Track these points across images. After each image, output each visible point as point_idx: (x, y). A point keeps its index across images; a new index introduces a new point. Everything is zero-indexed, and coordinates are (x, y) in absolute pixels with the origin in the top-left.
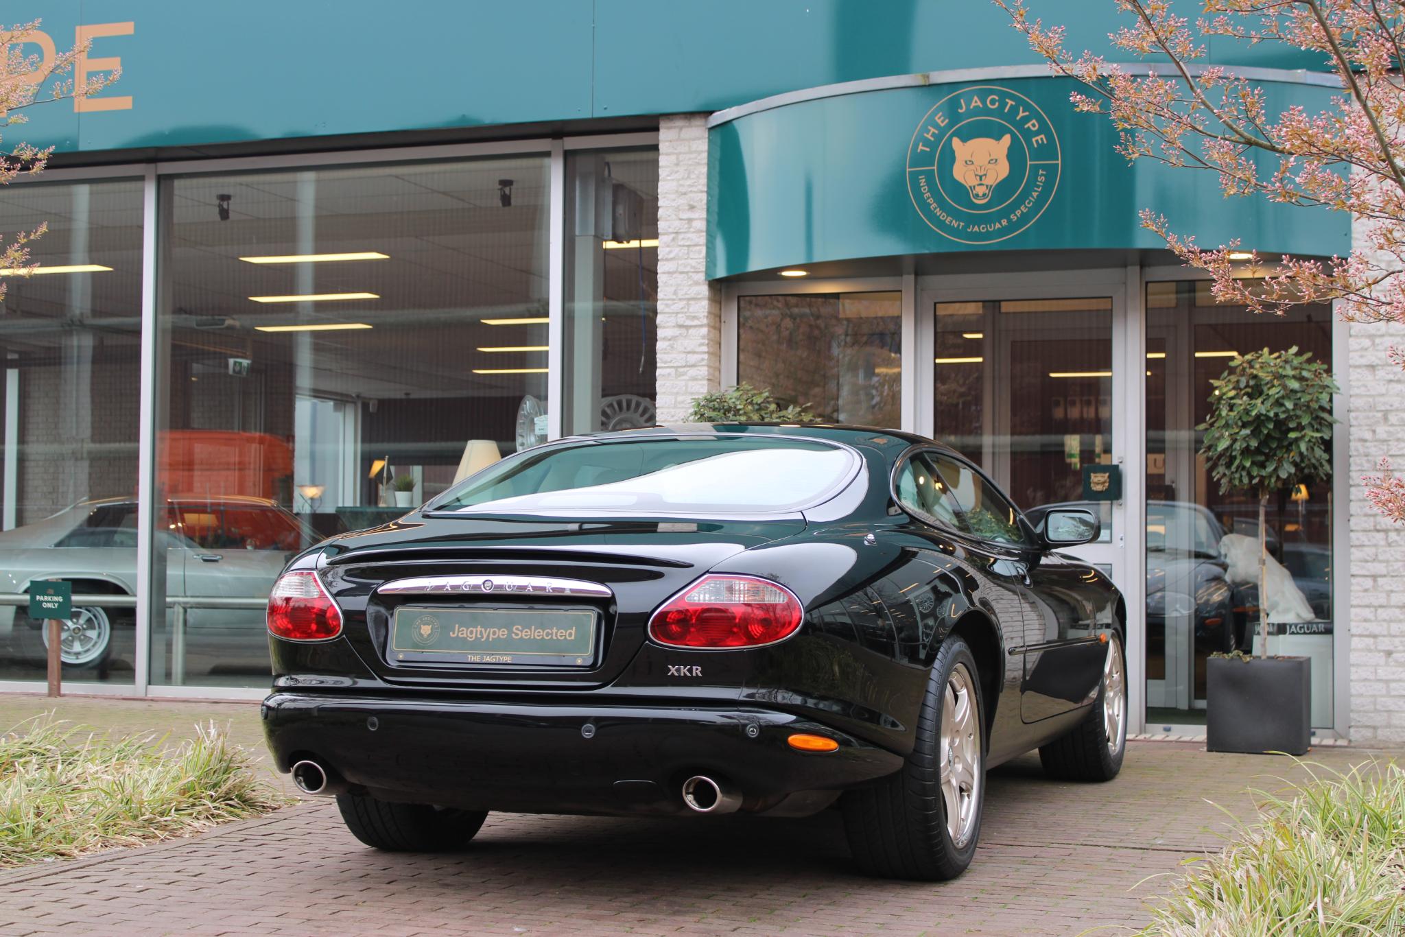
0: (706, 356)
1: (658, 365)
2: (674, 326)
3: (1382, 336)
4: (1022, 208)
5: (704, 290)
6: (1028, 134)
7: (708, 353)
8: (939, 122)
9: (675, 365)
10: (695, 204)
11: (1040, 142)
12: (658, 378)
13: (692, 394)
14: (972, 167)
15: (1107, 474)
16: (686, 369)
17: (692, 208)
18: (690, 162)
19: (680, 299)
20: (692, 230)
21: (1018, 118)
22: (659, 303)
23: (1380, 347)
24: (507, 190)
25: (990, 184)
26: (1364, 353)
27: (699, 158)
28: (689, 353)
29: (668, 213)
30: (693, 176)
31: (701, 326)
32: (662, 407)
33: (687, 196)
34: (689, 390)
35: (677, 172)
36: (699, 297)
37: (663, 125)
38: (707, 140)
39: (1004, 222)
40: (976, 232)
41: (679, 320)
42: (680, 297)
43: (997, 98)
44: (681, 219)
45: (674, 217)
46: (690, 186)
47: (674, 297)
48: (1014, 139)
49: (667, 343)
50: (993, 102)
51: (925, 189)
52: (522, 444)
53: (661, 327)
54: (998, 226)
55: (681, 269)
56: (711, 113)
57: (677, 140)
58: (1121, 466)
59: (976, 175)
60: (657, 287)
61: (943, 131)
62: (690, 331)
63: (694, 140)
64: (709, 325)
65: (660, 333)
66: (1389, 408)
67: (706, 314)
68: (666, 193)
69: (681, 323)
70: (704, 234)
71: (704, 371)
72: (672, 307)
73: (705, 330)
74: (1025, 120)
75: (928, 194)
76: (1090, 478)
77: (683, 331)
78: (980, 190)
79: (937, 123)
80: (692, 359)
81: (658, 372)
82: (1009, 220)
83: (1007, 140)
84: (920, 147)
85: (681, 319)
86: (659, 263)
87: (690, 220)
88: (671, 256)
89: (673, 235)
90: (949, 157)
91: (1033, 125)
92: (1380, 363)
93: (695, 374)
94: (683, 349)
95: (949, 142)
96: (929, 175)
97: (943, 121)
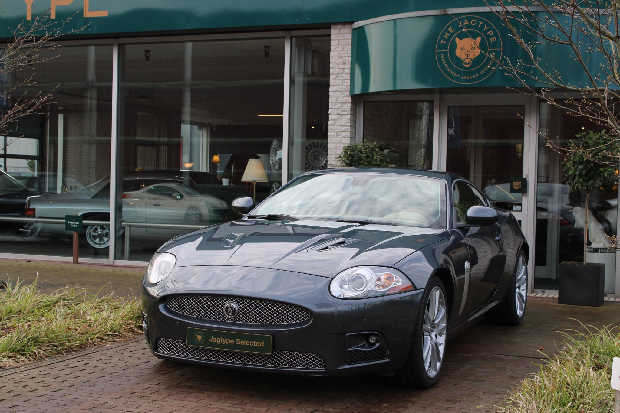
0: (349, 128)
1: (329, 131)
2: (336, 114)
4: (485, 69)
5: (349, 99)
6: (489, 37)
7: (350, 126)
8: (450, 30)
9: (336, 131)
10: (346, 62)
11: (494, 40)
12: (329, 136)
13: (343, 143)
14: (464, 51)
15: (520, 182)
16: (341, 133)
17: (344, 63)
18: (344, 44)
19: (339, 103)
20: (344, 73)
21: (484, 30)
22: (330, 104)
24: (267, 50)
25: (471, 58)
27: (348, 42)
28: (342, 126)
29: (334, 65)
30: (345, 50)
31: (348, 114)
32: (330, 149)
33: (342, 58)
34: (342, 142)
35: (338, 48)
36: (347, 102)
37: (332, 27)
38: (351, 34)
39: (477, 75)
40: (465, 79)
41: (338, 112)
42: (339, 102)
43: (475, 21)
44: (340, 68)
45: (336, 67)
46: (344, 54)
47: (336, 102)
48: (482, 39)
49: (333, 122)
50: (473, 22)
51: (443, 60)
52: (272, 160)
53: (330, 115)
54: (474, 76)
55: (339, 90)
56: (353, 22)
57: (338, 34)
58: (526, 179)
59: (466, 54)
60: (329, 97)
61: (452, 34)
62: (343, 117)
63: (346, 34)
64: (351, 114)
65: (330, 117)
67: (350, 109)
68: (333, 57)
69: (339, 112)
70: (350, 75)
71: (348, 134)
72: (335, 106)
73: (349, 116)
74: (488, 30)
75: (445, 62)
76: (513, 183)
77: (340, 116)
78: (467, 61)
79: (449, 31)
80: (344, 128)
81: (329, 134)
82: (479, 74)
83: (479, 39)
84: (442, 41)
85: (339, 111)
86: (330, 87)
87: (343, 69)
88: (335, 84)
89: (336, 75)
90: (454, 46)
91: (490, 33)
93: (344, 135)
94: (340, 124)
95: (454, 40)
96: (445, 54)
97: (452, 31)
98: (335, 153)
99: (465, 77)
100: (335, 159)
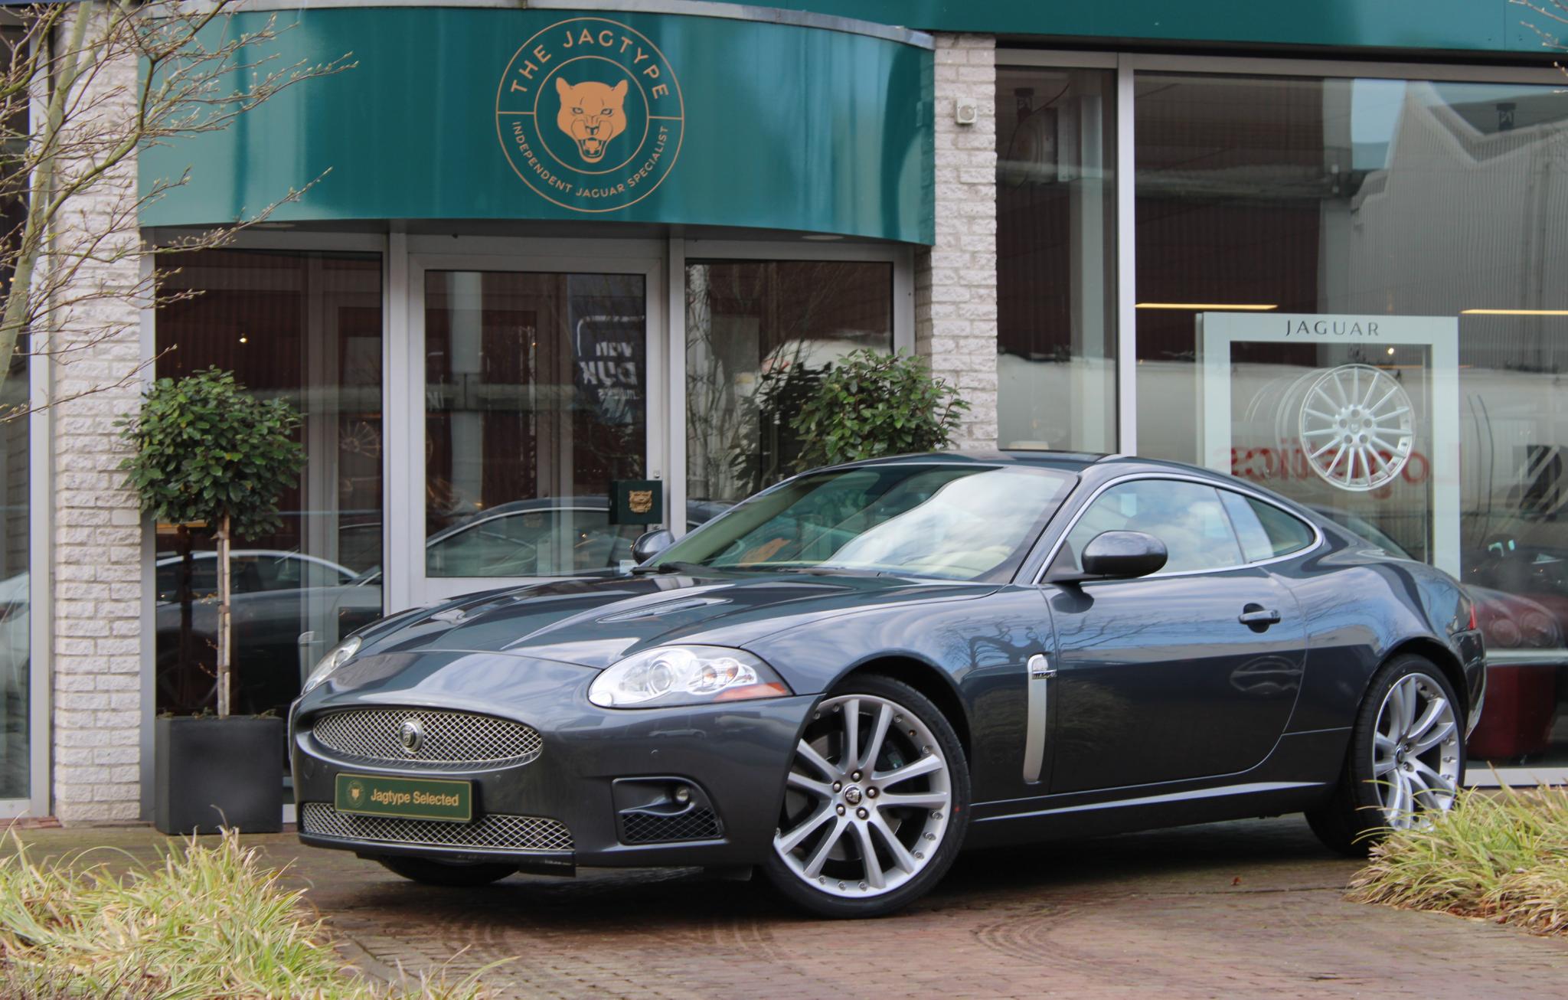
2: (89, 286)
3: (967, 337)
4: (641, 172)
5: (136, 240)
6: (648, 83)
8: (539, 56)
9: (93, 339)
10: (119, 120)
11: (661, 93)
14: (579, 117)
15: (650, 492)
16: (108, 345)
17: (113, 124)
21: (636, 61)
23: (965, 350)
25: (603, 138)
26: (948, 357)
28: (113, 323)
30: (114, 81)
33: (105, 108)
34: (114, 373)
36: (127, 248)
39: (620, 188)
40: (587, 197)
43: (611, 34)
46: (110, 94)
48: (632, 87)
51: (520, 138)
54: (613, 191)
55: (99, 207)
58: (659, 480)
59: (586, 127)
61: (546, 68)
66: (975, 420)
74: (644, 64)
75: (525, 146)
76: (628, 496)
79: (537, 58)
82: (626, 186)
83: (623, 86)
84: (514, 86)
90: (553, 103)
91: (653, 71)
92: (964, 368)
93: (122, 353)
94: (105, 319)
95: (552, 83)
96: (527, 122)
97: (544, 56)
98: (90, 409)
99: (587, 193)
100: (91, 430)
